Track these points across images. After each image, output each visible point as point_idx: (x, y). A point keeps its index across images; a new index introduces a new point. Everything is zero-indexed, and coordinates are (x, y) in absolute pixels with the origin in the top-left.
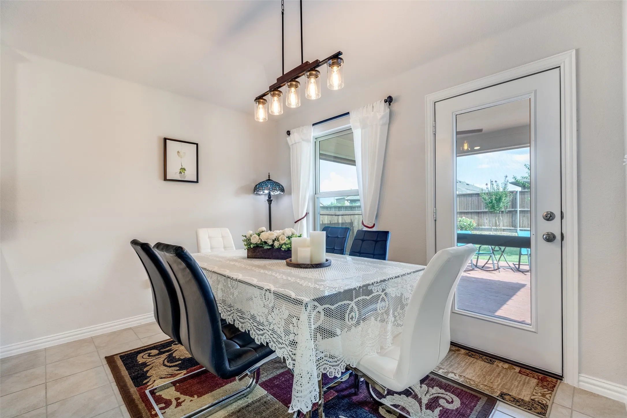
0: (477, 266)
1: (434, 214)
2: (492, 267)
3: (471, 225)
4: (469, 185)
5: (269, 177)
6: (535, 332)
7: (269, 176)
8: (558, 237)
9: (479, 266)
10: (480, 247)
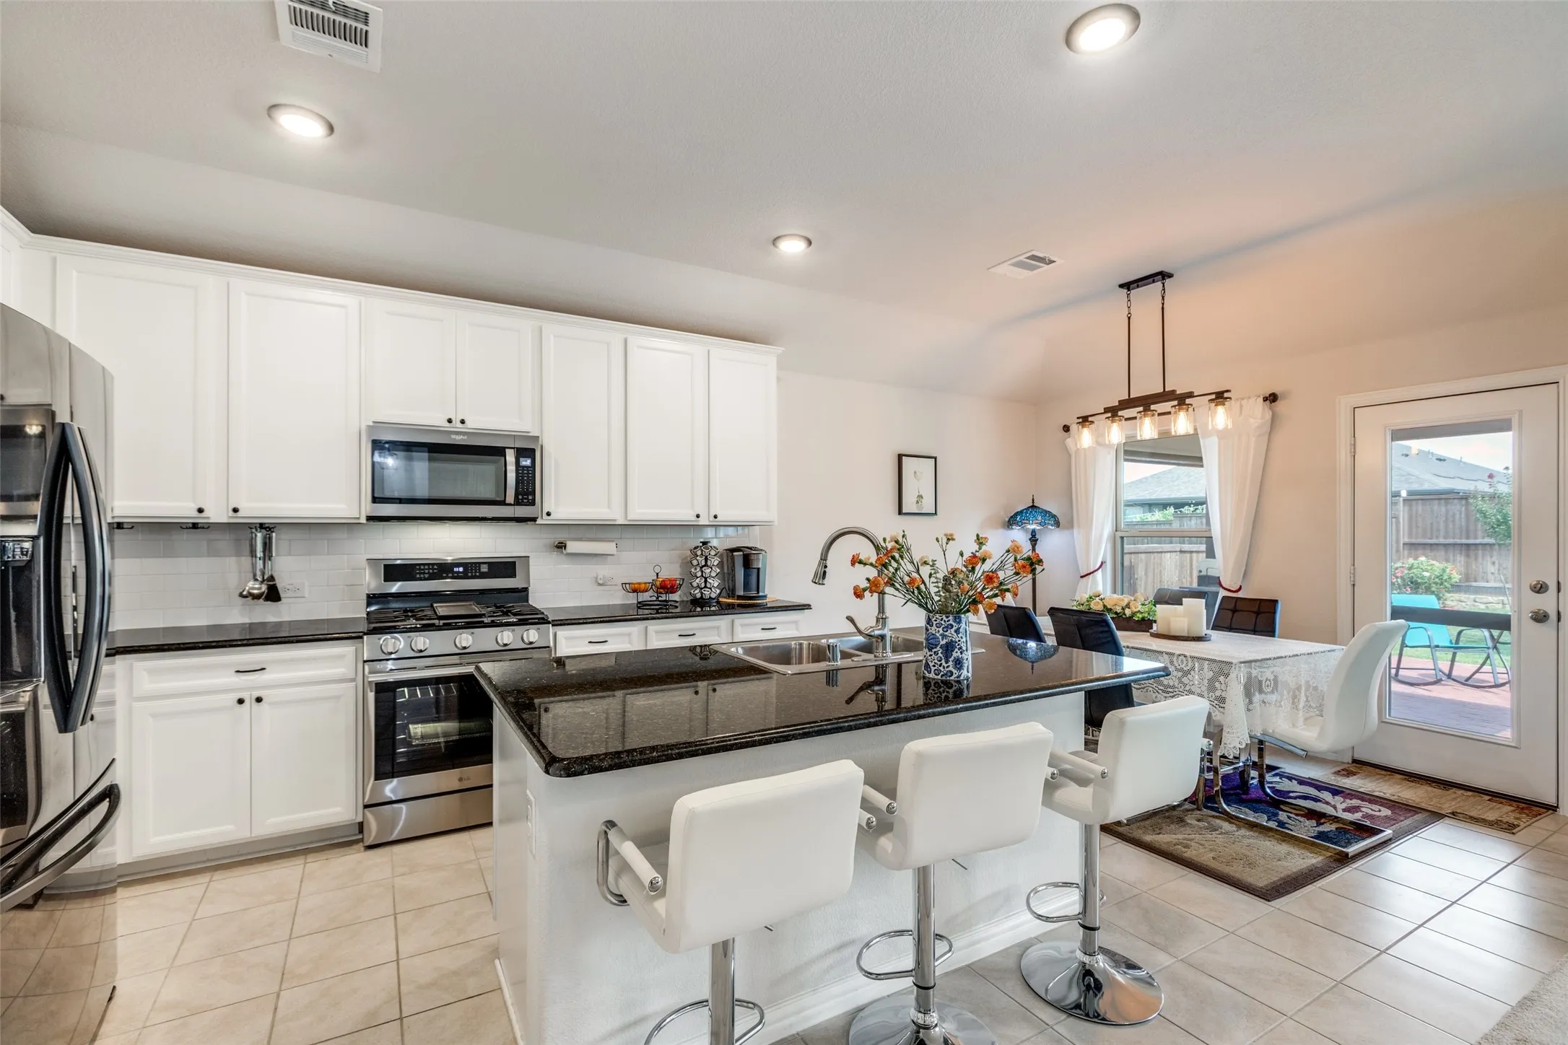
0: (1452, 677)
1: (1352, 575)
2: (1492, 680)
3: (1445, 577)
4: (1444, 460)
5: (1033, 503)
6: (1516, 747)
7: (1033, 500)
8: (1553, 616)
9: (1455, 676)
10: (1460, 633)
